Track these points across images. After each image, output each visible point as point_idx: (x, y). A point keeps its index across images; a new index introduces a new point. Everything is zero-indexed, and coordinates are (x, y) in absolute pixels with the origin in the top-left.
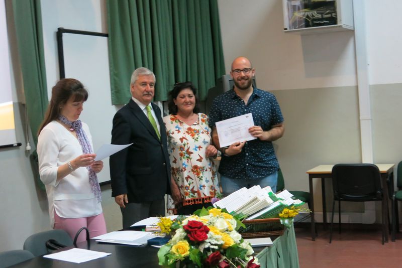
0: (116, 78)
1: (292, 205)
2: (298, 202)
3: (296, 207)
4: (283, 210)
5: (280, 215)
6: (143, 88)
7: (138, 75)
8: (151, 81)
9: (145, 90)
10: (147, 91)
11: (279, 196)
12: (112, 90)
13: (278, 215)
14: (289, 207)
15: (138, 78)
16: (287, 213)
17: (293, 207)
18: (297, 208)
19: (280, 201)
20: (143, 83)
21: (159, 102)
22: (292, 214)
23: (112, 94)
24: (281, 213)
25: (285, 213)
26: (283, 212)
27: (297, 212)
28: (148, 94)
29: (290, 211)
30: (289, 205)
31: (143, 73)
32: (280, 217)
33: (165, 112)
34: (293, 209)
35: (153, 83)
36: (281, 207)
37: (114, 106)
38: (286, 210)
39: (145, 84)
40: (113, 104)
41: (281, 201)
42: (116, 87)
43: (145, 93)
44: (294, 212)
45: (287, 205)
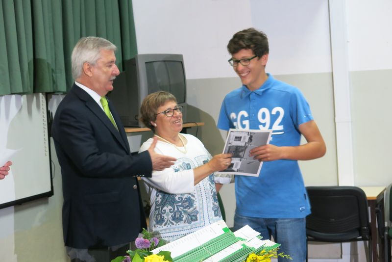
1: (262, 247)
2: (270, 243)
3: (268, 251)
4: (248, 256)
11: (237, 233)
14: (258, 253)
16: (254, 261)
17: (264, 251)
18: (269, 254)
19: (241, 242)
21: (41, 94)
25: (251, 261)
26: (248, 259)
27: (268, 258)
29: (258, 258)
30: (257, 247)
33: (49, 109)
34: (263, 255)
36: (246, 251)
38: (253, 256)
41: (243, 242)
44: (265, 258)
45: (253, 248)
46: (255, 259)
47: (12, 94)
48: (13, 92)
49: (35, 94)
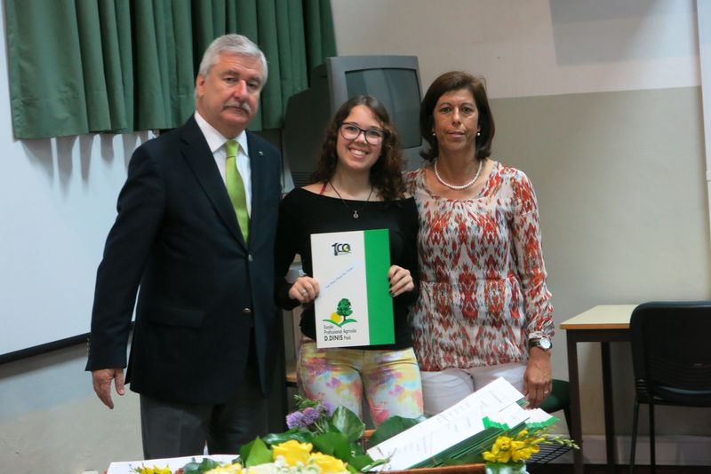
0: (25, 65)
1: (522, 425)
2: (539, 416)
3: (533, 432)
4: (494, 442)
5: (487, 455)
6: (227, 89)
7: (221, 52)
8: (251, 71)
9: (233, 95)
10: (237, 98)
12: (12, 98)
13: (481, 455)
14: (512, 433)
15: (217, 59)
16: (506, 450)
17: (524, 432)
18: (535, 436)
20: (230, 72)
21: (150, 133)
22: (521, 453)
23: (13, 108)
24: (490, 450)
25: (501, 450)
26: (494, 446)
27: (533, 446)
28: (240, 109)
29: (514, 444)
30: (511, 426)
31: (235, 49)
32: (485, 462)
34: (523, 438)
35: (257, 80)
36: (490, 433)
37: (19, 143)
38: (502, 441)
39: (233, 77)
40: (16, 138)
42: (25, 90)
43: (233, 102)
44: (528, 445)
45: (505, 425)
46: (507, 446)
47: (92, 133)
48: (94, 130)
49: (138, 133)
